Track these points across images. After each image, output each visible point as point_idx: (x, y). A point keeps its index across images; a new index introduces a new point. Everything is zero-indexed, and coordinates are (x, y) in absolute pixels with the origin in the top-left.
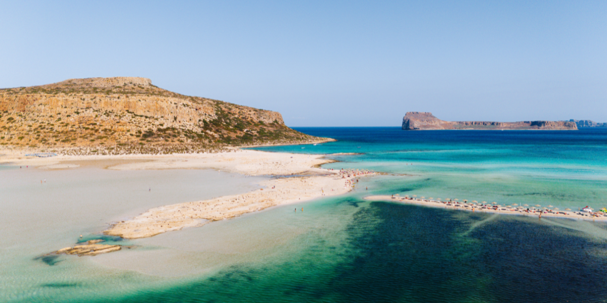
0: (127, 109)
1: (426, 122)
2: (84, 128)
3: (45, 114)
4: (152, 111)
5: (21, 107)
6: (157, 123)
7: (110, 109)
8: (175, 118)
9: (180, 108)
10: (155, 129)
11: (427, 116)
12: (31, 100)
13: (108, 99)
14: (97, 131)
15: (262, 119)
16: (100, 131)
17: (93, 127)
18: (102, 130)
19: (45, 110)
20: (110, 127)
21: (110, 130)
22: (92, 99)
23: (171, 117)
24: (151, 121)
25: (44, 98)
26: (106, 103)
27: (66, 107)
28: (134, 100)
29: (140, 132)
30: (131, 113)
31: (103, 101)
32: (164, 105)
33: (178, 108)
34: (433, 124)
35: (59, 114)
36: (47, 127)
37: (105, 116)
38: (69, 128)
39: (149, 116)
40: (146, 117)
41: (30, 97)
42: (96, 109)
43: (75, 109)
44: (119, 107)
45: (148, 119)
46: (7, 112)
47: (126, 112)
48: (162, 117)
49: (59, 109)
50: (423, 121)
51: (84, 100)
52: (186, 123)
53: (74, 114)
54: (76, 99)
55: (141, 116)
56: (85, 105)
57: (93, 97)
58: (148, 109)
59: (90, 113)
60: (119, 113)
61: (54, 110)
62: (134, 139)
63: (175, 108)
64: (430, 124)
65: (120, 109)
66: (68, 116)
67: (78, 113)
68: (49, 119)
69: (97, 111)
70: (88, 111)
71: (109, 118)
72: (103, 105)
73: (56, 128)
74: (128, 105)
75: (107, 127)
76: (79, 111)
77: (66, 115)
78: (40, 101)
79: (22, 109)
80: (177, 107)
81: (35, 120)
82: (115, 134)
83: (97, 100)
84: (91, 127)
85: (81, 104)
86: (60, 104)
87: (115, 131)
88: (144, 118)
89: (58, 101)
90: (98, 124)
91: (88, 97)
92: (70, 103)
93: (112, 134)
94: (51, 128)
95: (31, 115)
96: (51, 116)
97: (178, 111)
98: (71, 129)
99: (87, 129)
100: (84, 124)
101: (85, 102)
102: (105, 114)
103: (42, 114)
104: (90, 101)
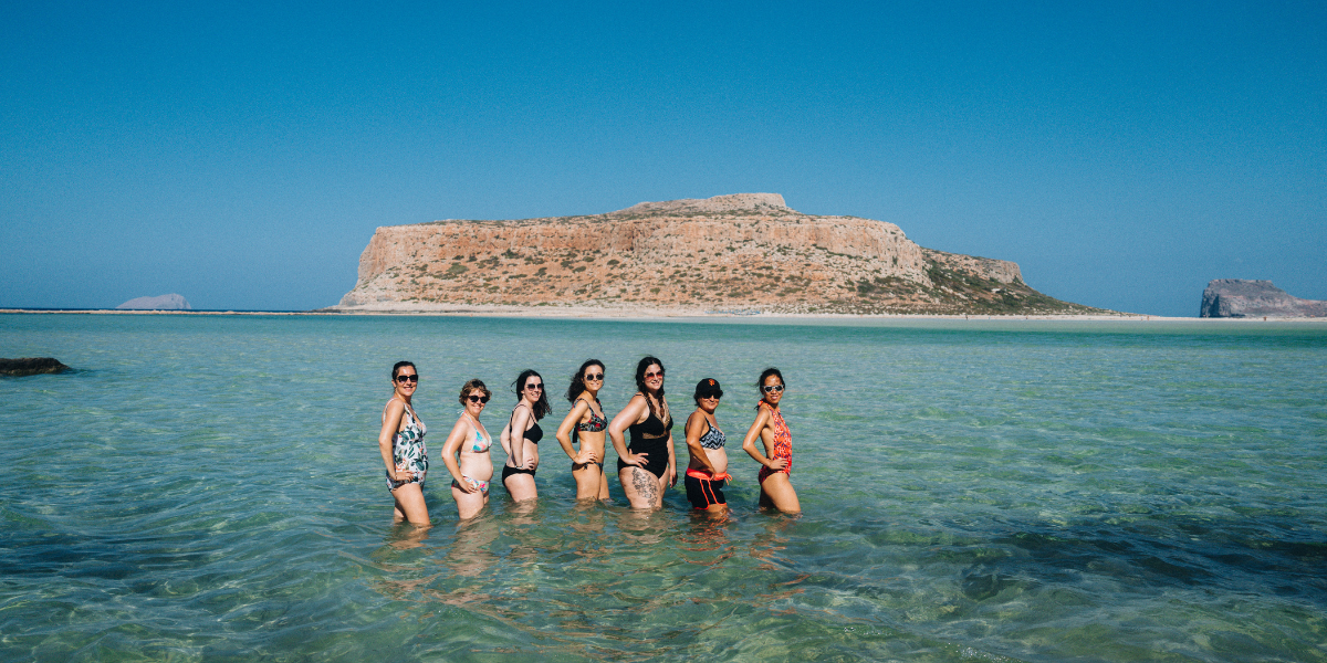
0: (814, 242)
1: (1259, 300)
2: (754, 274)
3: (679, 252)
4: (857, 245)
5: (624, 242)
6: (870, 267)
7: (784, 243)
8: (895, 261)
9: (902, 241)
10: (871, 279)
11: (1263, 288)
12: (647, 228)
13: (779, 224)
14: (778, 279)
15: (993, 274)
16: (784, 279)
17: (768, 273)
18: (787, 279)
19: (678, 245)
20: (798, 274)
21: (800, 279)
22: (753, 225)
23: (888, 257)
24: (859, 263)
25: (672, 223)
26: (778, 232)
27: (711, 240)
28: (826, 226)
29: (850, 282)
30: (821, 248)
31: (772, 227)
32: (876, 234)
33: (899, 241)
34: (1278, 305)
35: (703, 251)
36: (689, 273)
37: (779, 254)
38: (729, 274)
39: (853, 255)
40: (850, 257)
41: (643, 225)
42: (760, 243)
43: (726, 243)
44: (802, 238)
45: (853, 260)
46: (598, 251)
47: (813, 248)
48: (875, 257)
49: (702, 243)
50: (1251, 298)
51: (739, 226)
52: (910, 270)
53: (726, 250)
54: (727, 225)
55: (841, 255)
56: (743, 236)
57: (754, 222)
58: (850, 242)
59: (750, 250)
60: (802, 249)
61: (694, 244)
62: (846, 294)
63: (893, 241)
64: (1271, 305)
65: (803, 242)
66: (717, 255)
67: (733, 250)
68: (687, 260)
69: (762, 246)
70: (748, 246)
71: (787, 257)
72: (772, 235)
73: (706, 273)
74: (816, 235)
75: (793, 273)
76: (733, 246)
77: (714, 253)
78: (667, 230)
79: (628, 245)
80: (896, 238)
81: (662, 262)
82: (812, 284)
83: (762, 225)
84: (764, 272)
85: (736, 233)
86: (702, 233)
87: (810, 281)
88: (845, 258)
89: (699, 228)
90: (775, 267)
91: (745, 221)
92: (717, 232)
93: (807, 284)
94: (699, 275)
95: (653, 254)
96: (689, 255)
97: (897, 246)
98: (733, 276)
99: (760, 276)
100: (750, 268)
101: (742, 229)
102: (779, 251)
103: (673, 251)
104: (750, 228)
